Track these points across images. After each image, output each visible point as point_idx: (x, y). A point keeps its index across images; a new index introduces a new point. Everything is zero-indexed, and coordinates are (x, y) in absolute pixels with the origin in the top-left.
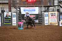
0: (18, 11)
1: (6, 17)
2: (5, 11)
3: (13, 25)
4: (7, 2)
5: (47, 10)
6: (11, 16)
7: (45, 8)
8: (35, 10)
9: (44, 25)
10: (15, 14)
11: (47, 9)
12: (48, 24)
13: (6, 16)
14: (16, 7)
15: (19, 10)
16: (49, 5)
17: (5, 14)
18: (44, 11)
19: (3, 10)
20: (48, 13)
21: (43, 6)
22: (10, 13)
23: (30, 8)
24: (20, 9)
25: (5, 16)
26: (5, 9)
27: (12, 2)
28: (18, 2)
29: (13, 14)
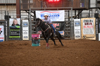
0: (32, 17)
1: (13, 27)
2: (10, 17)
3: (24, 39)
4: (14, 3)
5: (78, 15)
6: (21, 24)
7: (75, 12)
8: (59, 16)
9: (74, 39)
10: (27, 21)
11: (79, 13)
12: (80, 38)
13: (13, 25)
14: (29, 11)
15: (33, 14)
16: (81, 7)
17: (11, 21)
18: (73, 17)
19: (7, 15)
20: (79, 20)
21: (72, 8)
22: (19, 20)
23: (51, 11)
24: (35, 13)
25: (10, 25)
26: (11, 14)
27: (21, 2)
28: (31, 2)
29: (23, 21)
